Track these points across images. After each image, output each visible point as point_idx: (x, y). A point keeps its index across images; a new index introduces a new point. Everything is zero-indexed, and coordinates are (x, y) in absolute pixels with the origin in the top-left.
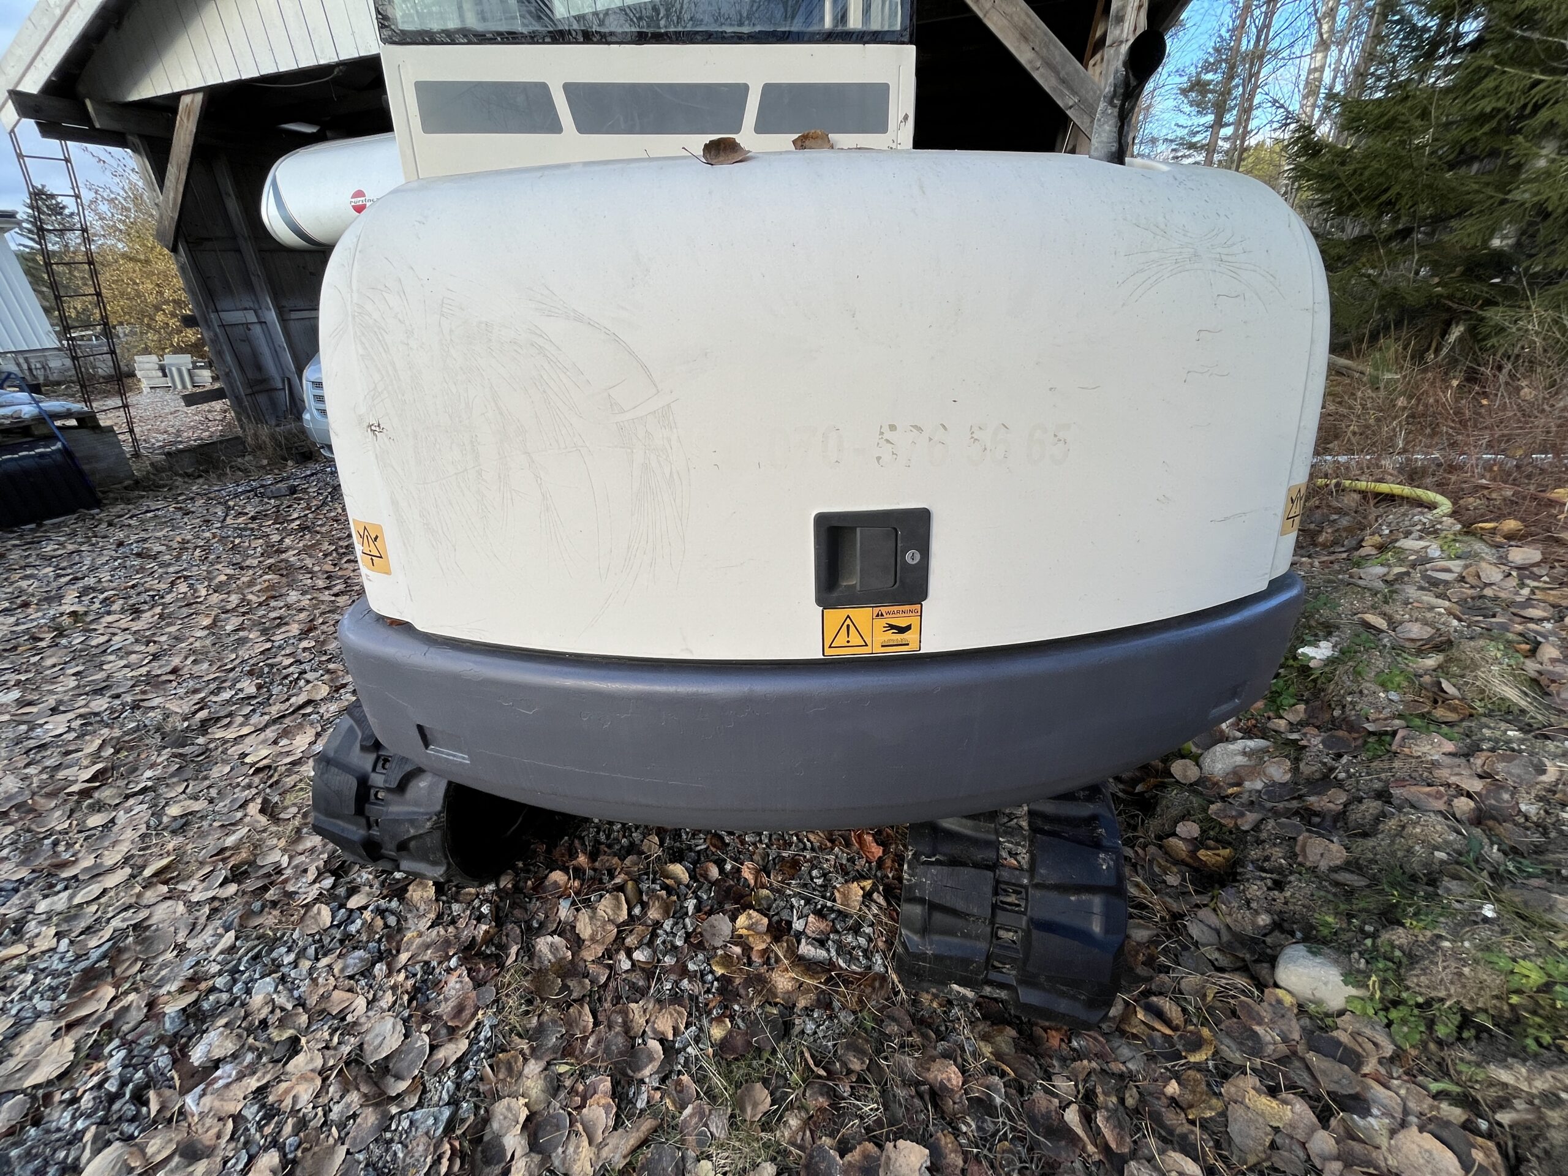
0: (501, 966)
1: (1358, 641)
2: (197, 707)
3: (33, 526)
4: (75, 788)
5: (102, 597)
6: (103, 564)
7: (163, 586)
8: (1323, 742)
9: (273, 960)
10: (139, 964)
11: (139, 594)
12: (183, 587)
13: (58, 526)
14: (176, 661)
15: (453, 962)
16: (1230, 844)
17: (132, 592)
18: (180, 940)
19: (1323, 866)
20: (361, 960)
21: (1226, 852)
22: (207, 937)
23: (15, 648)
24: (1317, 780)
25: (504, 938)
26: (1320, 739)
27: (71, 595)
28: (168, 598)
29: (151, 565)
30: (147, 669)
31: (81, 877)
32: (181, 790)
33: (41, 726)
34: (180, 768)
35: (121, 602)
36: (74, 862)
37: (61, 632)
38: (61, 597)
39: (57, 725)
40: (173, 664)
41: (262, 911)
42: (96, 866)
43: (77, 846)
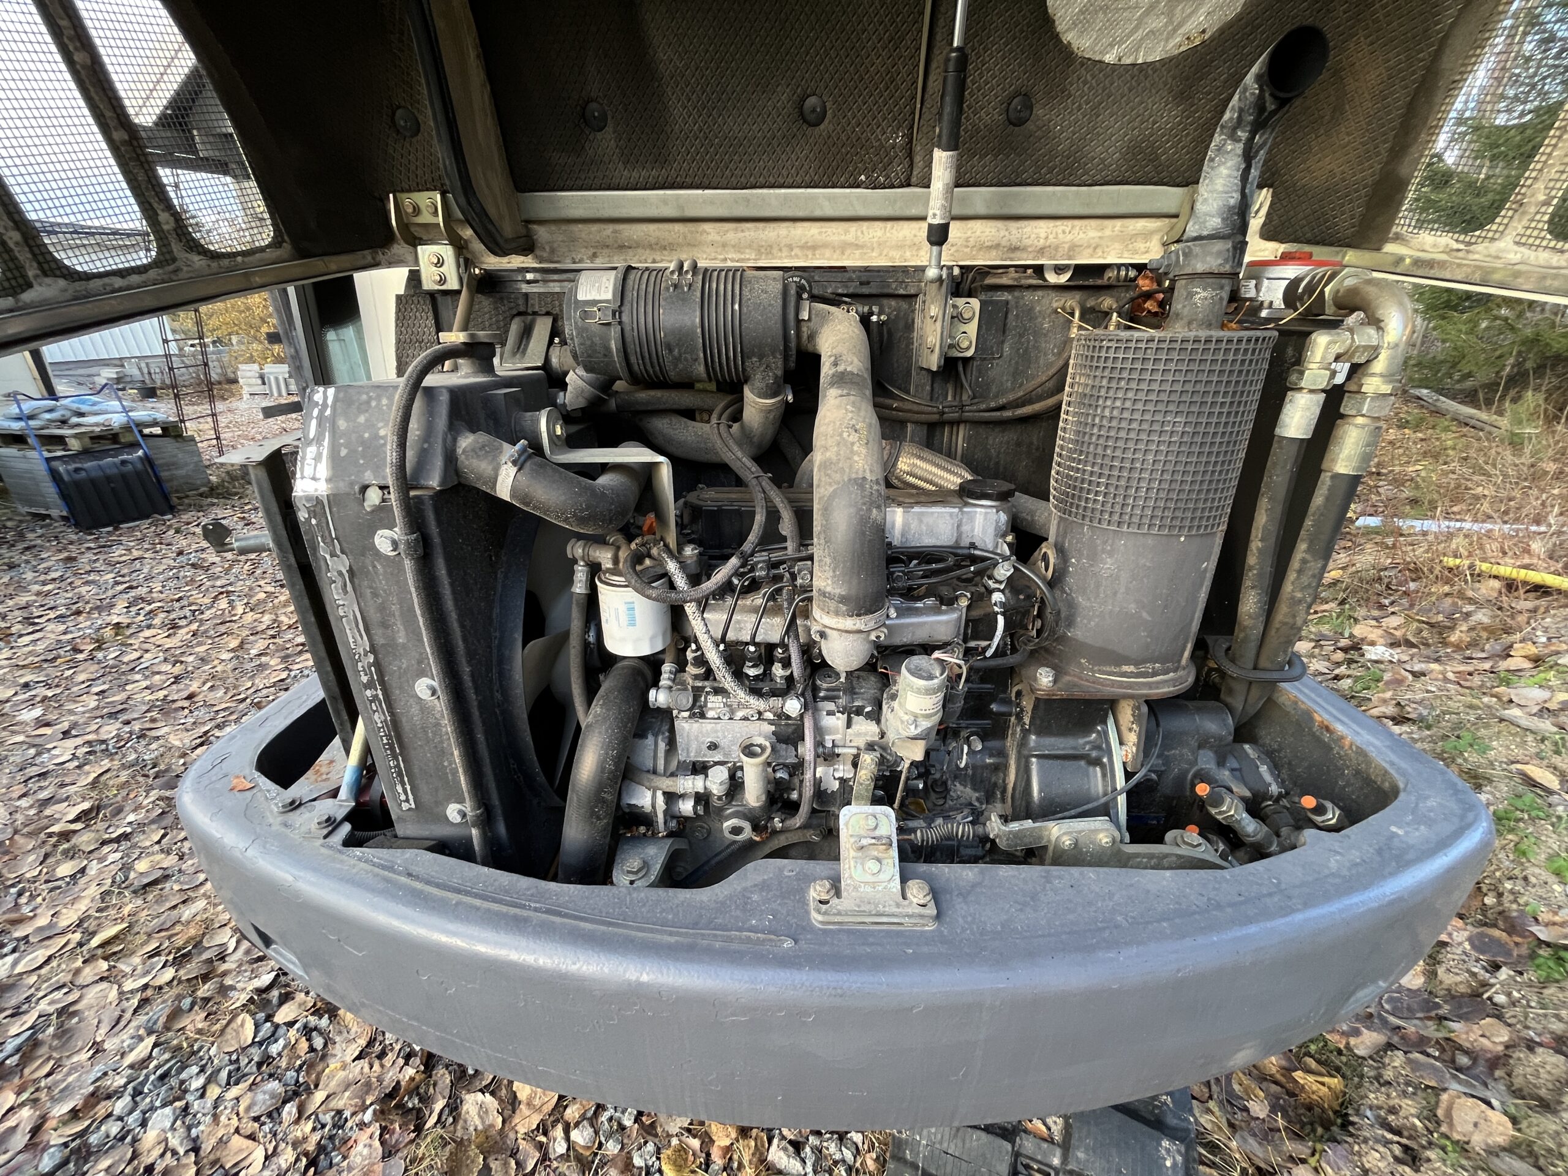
0: (419, 1129)
1: (1519, 804)
2: (198, 741)
3: (110, 529)
4: (55, 829)
5: (148, 608)
6: (159, 574)
7: (207, 600)
8: (1470, 939)
9: (182, 1082)
10: (52, 1062)
11: (182, 608)
12: (223, 603)
13: (132, 529)
14: (194, 687)
15: (368, 1116)
16: (1338, 1070)
17: (177, 605)
18: (98, 1039)
19: (1478, 1141)
20: (273, 1096)
21: (1335, 1082)
22: (125, 1038)
23: (55, 659)
24: (1462, 995)
25: (431, 1090)
26: (1466, 934)
27: (121, 605)
28: (208, 614)
29: (201, 576)
30: (164, 692)
31: (32, 939)
32: (157, 838)
33: (49, 750)
34: (163, 813)
35: (163, 615)
36: (31, 918)
37: (100, 644)
38: (113, 606)
39: (63, 751)
40: (192, 689)
41: (191, 1009)
42: (51, 925)
43: (39, 899)
